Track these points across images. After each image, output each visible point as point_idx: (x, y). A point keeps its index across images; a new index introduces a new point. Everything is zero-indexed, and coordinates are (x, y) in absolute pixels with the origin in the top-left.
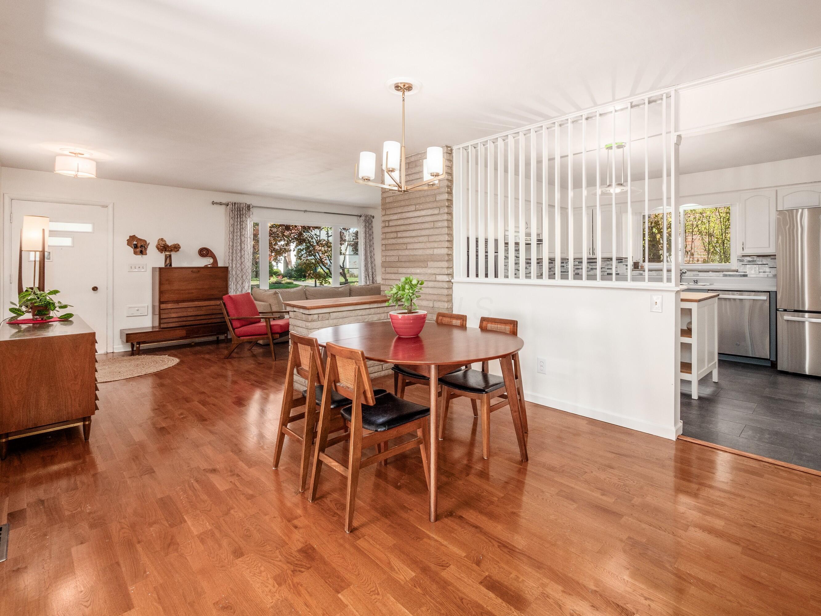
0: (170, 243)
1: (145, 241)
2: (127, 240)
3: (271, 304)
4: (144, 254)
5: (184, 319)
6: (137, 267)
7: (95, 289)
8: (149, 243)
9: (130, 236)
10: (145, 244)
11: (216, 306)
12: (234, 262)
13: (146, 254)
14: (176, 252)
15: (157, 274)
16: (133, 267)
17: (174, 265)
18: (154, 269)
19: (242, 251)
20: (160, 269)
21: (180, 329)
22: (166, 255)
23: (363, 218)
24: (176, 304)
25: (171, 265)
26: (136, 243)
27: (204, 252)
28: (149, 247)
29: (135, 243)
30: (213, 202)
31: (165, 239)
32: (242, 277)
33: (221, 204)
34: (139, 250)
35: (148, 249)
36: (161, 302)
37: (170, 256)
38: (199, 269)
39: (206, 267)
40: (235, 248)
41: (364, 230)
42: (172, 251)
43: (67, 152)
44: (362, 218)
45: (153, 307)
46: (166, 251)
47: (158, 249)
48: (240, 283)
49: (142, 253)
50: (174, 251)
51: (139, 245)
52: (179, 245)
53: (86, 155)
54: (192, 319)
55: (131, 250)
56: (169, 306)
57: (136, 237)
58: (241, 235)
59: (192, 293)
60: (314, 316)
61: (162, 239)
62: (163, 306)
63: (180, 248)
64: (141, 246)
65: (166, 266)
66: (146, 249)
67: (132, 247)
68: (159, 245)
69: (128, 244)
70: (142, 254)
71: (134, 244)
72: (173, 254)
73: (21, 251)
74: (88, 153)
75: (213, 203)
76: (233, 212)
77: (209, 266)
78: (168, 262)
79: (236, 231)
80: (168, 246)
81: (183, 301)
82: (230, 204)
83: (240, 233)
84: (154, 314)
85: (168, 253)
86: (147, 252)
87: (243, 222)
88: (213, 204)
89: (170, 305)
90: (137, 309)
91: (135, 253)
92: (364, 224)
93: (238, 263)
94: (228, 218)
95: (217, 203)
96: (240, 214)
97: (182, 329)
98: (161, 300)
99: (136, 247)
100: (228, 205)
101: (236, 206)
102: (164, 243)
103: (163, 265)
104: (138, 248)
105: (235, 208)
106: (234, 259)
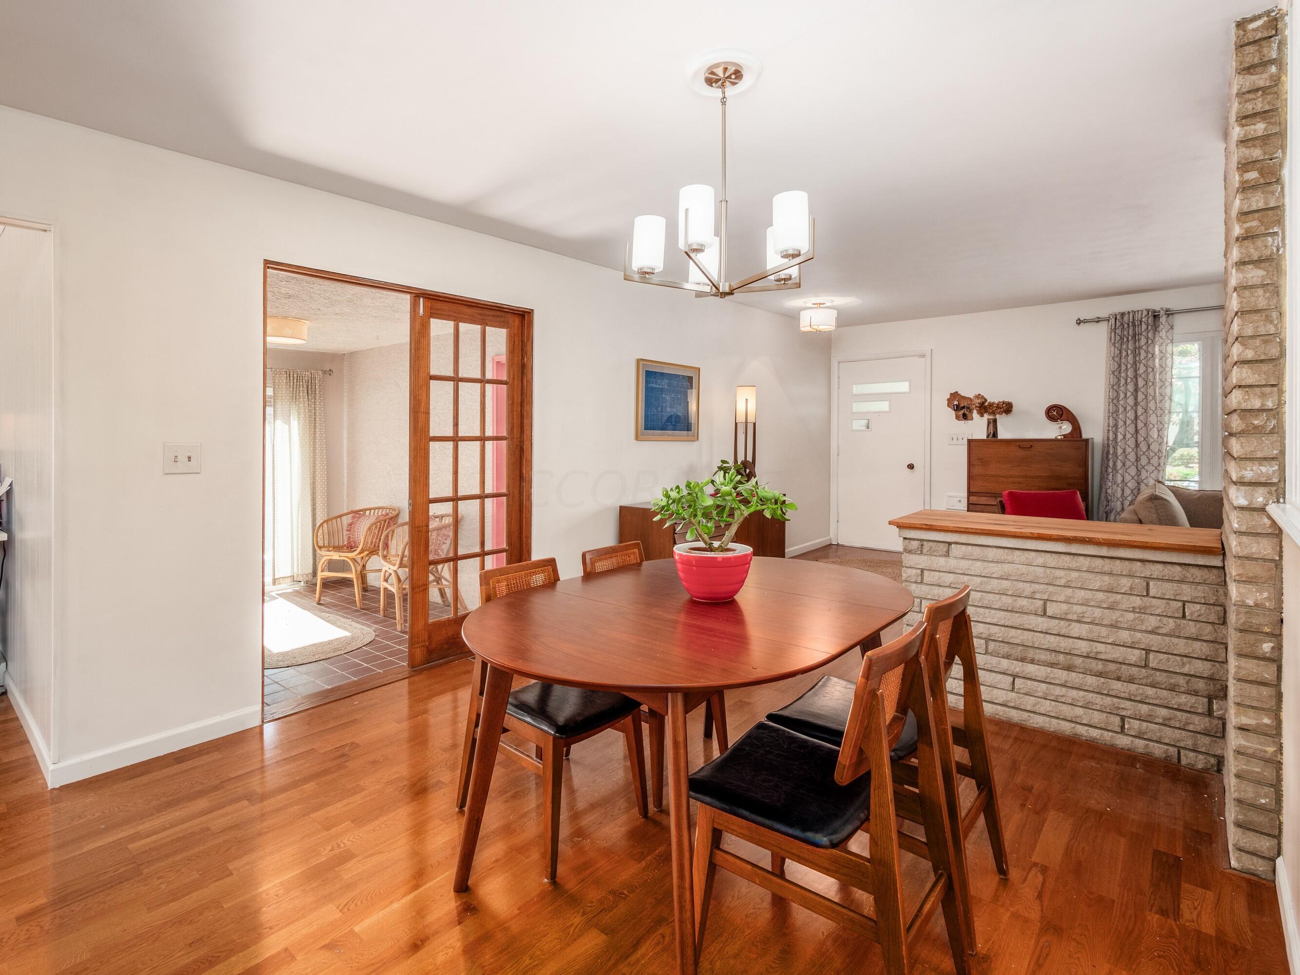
1: (967, 400)
2: (948, 400)
6: (960, 438)
7: (911, 467)
9: (951, 394)
12: (1120, 430)
14: (1005, 414)
16: (955, 439)
19: (1138, 408)
20: (979, 442)
22: (988, 420)
25: (994, 436)
27: (1057, 413)
29: (957, 402)
30: (1079, 319)
32: (1137, 460)
33: (1098, 320)
34: (962, 412)
36: (970, 493)
37: (995, 421)
38: (1033, 443)
39: (1057, 439)
40: (1121, 403)
42: (998, 412)
43: (810, 305)
46: (989, 412)
48: (1132, 471)
49: (965, 417)
50: (1002, 413)
51: (962, 406)
52: (1011, 403)
53: (828, 304)
55: (952, 414)
56: (982, 500)
57: (959, 394)
59: (1019, 483)
60: (912, 542)
62: (973, 499)
63: (1012, 408)
64: (965, 407)
65: (988, 437)
66: (971, 411)
67: (953, 410)
69: (948, 406)
70: (966, 419)
71: (956, 405)
73: (736, 424)
74: (828, 299)
77: (1065, 437)
78: (992, 430)
80: (992, 405)
82: (1111, 317)
85: (990, 417)
86: (971, 415)
87: (1140, 348)
88: (1078, 323)
89: (984, 498)
91: (957, 418)
93: (1127, 432)
95: (1085, 321)
96: (1134, 334)
98: (971, 490)
99: (957, 408)
100: (1108, 321)
101: (1126, 318)
103: (985, 436)
104: (961, 410)
106: (1120, 423)
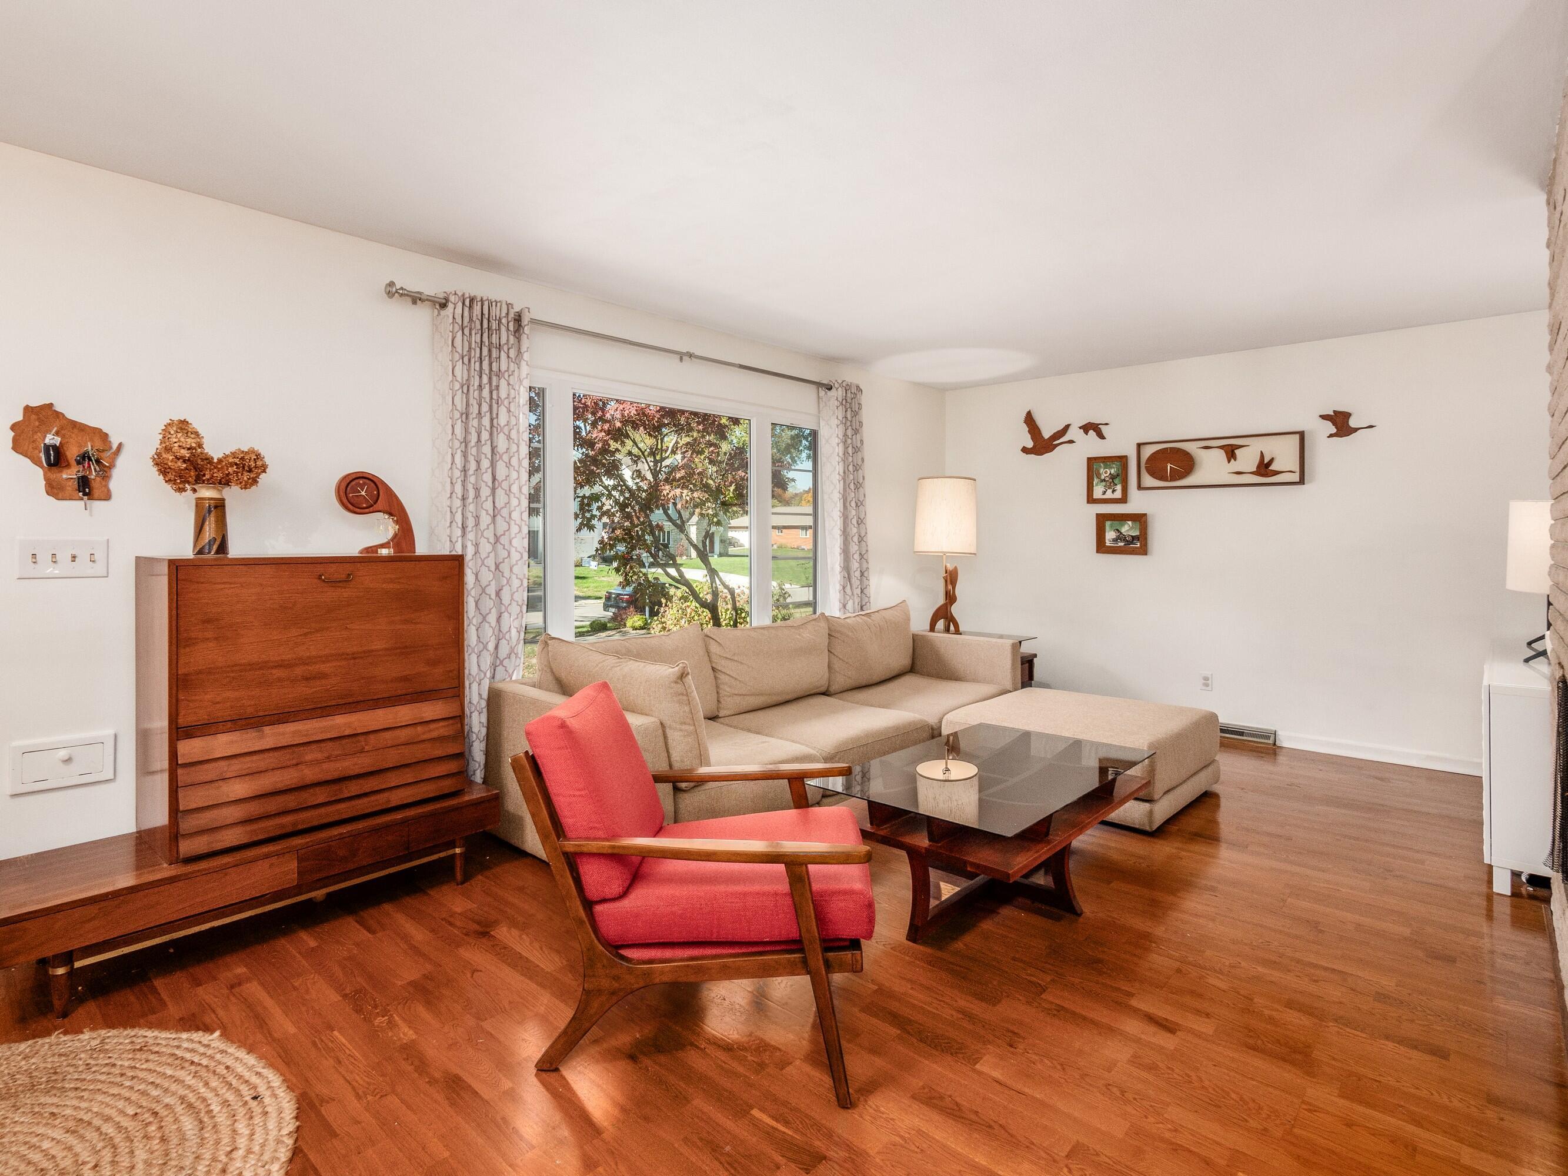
0: (216, 448)
1: (104, 437)
2: (13, 427)
3: (664, 722)
4: (96, 493)
5: (290, 801)
6: (64, 557)
8: (120, 446)
9: (28, 410)
10: (99, 445)
11: (419, 729)
12: (471, 536)
13: (107, 497)
14: (246, 486)
15: (161, 586)
16: (44, 557)
17: (236, 550)
18: (143, 565)
19: (500, 492)
20: (176, 567)
21: (267, 856)
22: (199, 502)
23: (837, 393)
24: (252, 734)
25: (222, 548)
26: (57, 441)
27: (362, 493)
28: (121, 462)
29: (51, 439)
30: (392, 284)
31: (196, 424)
32: (498, 594)
33: (416, 299)
34: (70, 474)
35: (116, 473)
36: (178, 731)
37: (219, 506)
38: (349, 568)
39: (369, 558)
40: (472, 479)
41: (840, 431)
42: (227, 483)
44: (833, 392)
45: (143, 737)
46: (199, 480)
47: (163, 469)
48: (492, 618)
49: (85, 488)
50: (239, 482)
51: (72, 453)
52: (258, 456)
54: (321, 796)
55: (35, 475)
56: (223, 744)
57: (58, 415)
58: (492, 426)
59: (323, 676)
61: (183, 426)
62: (190, 748)
63: (264, 469)
64: (84, 458)
65: (200, 552)
66: (105, 472)
67: (36, 462)
68: (168, 449)
69: (17, 447)
70: (89, 495)
71: (47, 448)
72: (232, 495)
75: (392, 291)
76: (467, 331)
77: (384, 552)
78: (209, 532)
79: (474, 410)
80: (209, 460)
81: (281, 717)
82: (452, 298)
83: (492, 420)
84: (144, 769)
85: (207, 493)
86: (113, 485)
87: (499, 374)
88: (390, 294)
89: (221, 739)
90: (63, 754)
91: (54, 489)
92: (840, 413)
93: (483, 541)
94: (445, 356)
95: (403, 293)
96: (490, 343)
97: (278, 854)
98: (182, 721)
99: (56, 459)
100: (443, 306)
101: (477, 309)
102: (191, 442)
103: (186, 550)
104: (68, 466)
105: (471, 319)
106: (471, 522)
